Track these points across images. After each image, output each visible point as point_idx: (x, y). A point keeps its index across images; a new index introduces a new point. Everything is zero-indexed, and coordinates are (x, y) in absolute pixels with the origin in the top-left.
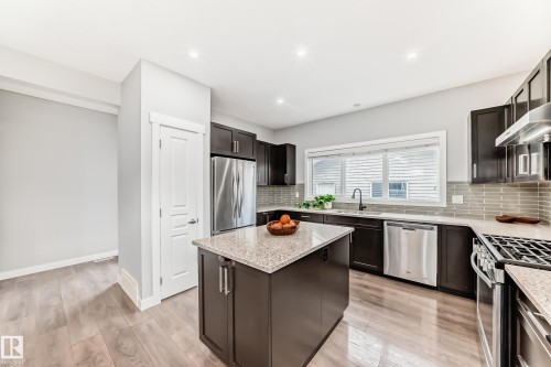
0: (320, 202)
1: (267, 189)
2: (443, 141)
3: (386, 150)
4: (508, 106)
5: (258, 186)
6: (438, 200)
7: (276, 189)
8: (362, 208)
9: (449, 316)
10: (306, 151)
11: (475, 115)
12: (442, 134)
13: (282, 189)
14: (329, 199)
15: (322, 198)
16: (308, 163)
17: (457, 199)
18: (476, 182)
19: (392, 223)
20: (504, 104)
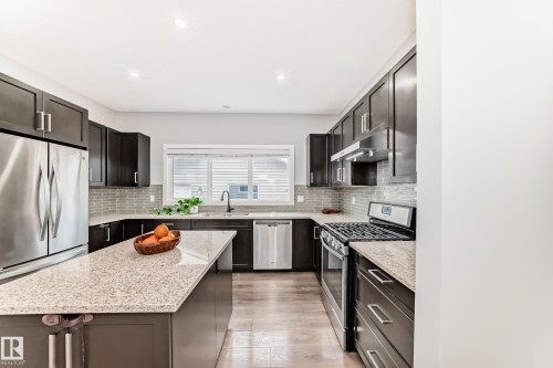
0: (185, 205)
1: (103, 192)
2: (292, 153)
3: (252, 156)
4: (328, 135)
5: (90, 187)
6: (288, 199)
7: (118, 191)
8: (230, 209)
9: (303, 289)
10: (166, 146)
11: (312, 137)
12: (291, 147)
13: (127, 191)
14: (196, 202)
15: (187, 201)
16: (168, 161)
17: (300, 199)
18: (313, 185)
19: (260, 221)
20: (325, 133)
